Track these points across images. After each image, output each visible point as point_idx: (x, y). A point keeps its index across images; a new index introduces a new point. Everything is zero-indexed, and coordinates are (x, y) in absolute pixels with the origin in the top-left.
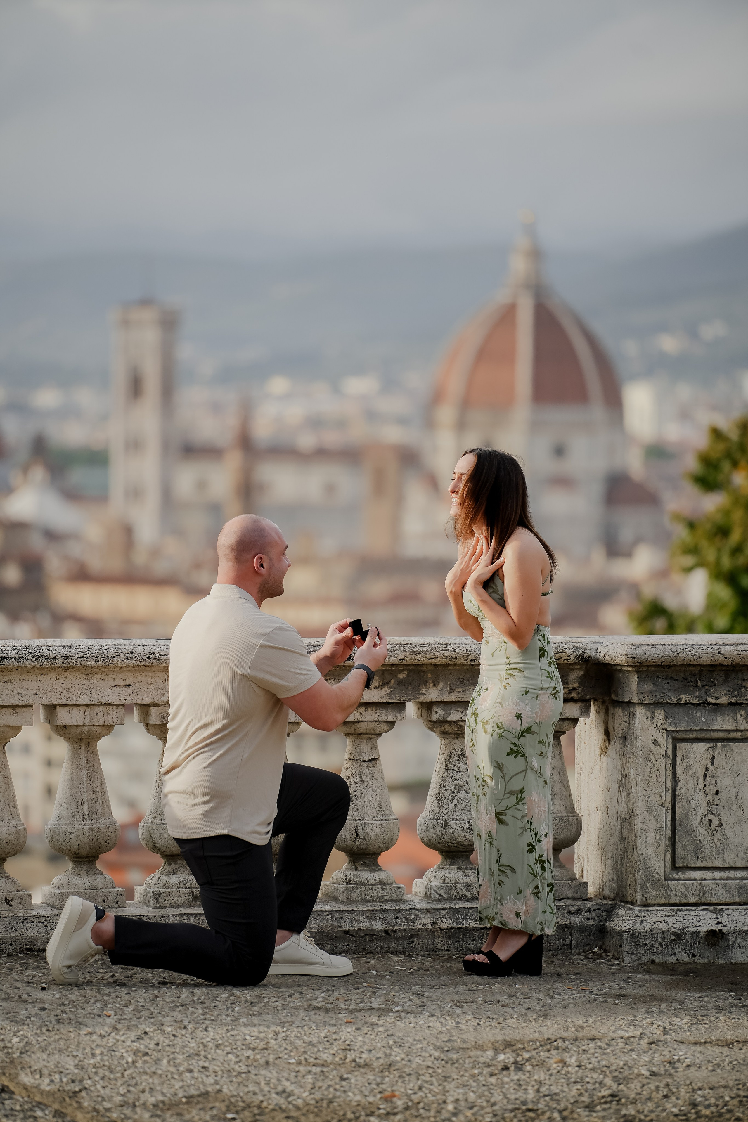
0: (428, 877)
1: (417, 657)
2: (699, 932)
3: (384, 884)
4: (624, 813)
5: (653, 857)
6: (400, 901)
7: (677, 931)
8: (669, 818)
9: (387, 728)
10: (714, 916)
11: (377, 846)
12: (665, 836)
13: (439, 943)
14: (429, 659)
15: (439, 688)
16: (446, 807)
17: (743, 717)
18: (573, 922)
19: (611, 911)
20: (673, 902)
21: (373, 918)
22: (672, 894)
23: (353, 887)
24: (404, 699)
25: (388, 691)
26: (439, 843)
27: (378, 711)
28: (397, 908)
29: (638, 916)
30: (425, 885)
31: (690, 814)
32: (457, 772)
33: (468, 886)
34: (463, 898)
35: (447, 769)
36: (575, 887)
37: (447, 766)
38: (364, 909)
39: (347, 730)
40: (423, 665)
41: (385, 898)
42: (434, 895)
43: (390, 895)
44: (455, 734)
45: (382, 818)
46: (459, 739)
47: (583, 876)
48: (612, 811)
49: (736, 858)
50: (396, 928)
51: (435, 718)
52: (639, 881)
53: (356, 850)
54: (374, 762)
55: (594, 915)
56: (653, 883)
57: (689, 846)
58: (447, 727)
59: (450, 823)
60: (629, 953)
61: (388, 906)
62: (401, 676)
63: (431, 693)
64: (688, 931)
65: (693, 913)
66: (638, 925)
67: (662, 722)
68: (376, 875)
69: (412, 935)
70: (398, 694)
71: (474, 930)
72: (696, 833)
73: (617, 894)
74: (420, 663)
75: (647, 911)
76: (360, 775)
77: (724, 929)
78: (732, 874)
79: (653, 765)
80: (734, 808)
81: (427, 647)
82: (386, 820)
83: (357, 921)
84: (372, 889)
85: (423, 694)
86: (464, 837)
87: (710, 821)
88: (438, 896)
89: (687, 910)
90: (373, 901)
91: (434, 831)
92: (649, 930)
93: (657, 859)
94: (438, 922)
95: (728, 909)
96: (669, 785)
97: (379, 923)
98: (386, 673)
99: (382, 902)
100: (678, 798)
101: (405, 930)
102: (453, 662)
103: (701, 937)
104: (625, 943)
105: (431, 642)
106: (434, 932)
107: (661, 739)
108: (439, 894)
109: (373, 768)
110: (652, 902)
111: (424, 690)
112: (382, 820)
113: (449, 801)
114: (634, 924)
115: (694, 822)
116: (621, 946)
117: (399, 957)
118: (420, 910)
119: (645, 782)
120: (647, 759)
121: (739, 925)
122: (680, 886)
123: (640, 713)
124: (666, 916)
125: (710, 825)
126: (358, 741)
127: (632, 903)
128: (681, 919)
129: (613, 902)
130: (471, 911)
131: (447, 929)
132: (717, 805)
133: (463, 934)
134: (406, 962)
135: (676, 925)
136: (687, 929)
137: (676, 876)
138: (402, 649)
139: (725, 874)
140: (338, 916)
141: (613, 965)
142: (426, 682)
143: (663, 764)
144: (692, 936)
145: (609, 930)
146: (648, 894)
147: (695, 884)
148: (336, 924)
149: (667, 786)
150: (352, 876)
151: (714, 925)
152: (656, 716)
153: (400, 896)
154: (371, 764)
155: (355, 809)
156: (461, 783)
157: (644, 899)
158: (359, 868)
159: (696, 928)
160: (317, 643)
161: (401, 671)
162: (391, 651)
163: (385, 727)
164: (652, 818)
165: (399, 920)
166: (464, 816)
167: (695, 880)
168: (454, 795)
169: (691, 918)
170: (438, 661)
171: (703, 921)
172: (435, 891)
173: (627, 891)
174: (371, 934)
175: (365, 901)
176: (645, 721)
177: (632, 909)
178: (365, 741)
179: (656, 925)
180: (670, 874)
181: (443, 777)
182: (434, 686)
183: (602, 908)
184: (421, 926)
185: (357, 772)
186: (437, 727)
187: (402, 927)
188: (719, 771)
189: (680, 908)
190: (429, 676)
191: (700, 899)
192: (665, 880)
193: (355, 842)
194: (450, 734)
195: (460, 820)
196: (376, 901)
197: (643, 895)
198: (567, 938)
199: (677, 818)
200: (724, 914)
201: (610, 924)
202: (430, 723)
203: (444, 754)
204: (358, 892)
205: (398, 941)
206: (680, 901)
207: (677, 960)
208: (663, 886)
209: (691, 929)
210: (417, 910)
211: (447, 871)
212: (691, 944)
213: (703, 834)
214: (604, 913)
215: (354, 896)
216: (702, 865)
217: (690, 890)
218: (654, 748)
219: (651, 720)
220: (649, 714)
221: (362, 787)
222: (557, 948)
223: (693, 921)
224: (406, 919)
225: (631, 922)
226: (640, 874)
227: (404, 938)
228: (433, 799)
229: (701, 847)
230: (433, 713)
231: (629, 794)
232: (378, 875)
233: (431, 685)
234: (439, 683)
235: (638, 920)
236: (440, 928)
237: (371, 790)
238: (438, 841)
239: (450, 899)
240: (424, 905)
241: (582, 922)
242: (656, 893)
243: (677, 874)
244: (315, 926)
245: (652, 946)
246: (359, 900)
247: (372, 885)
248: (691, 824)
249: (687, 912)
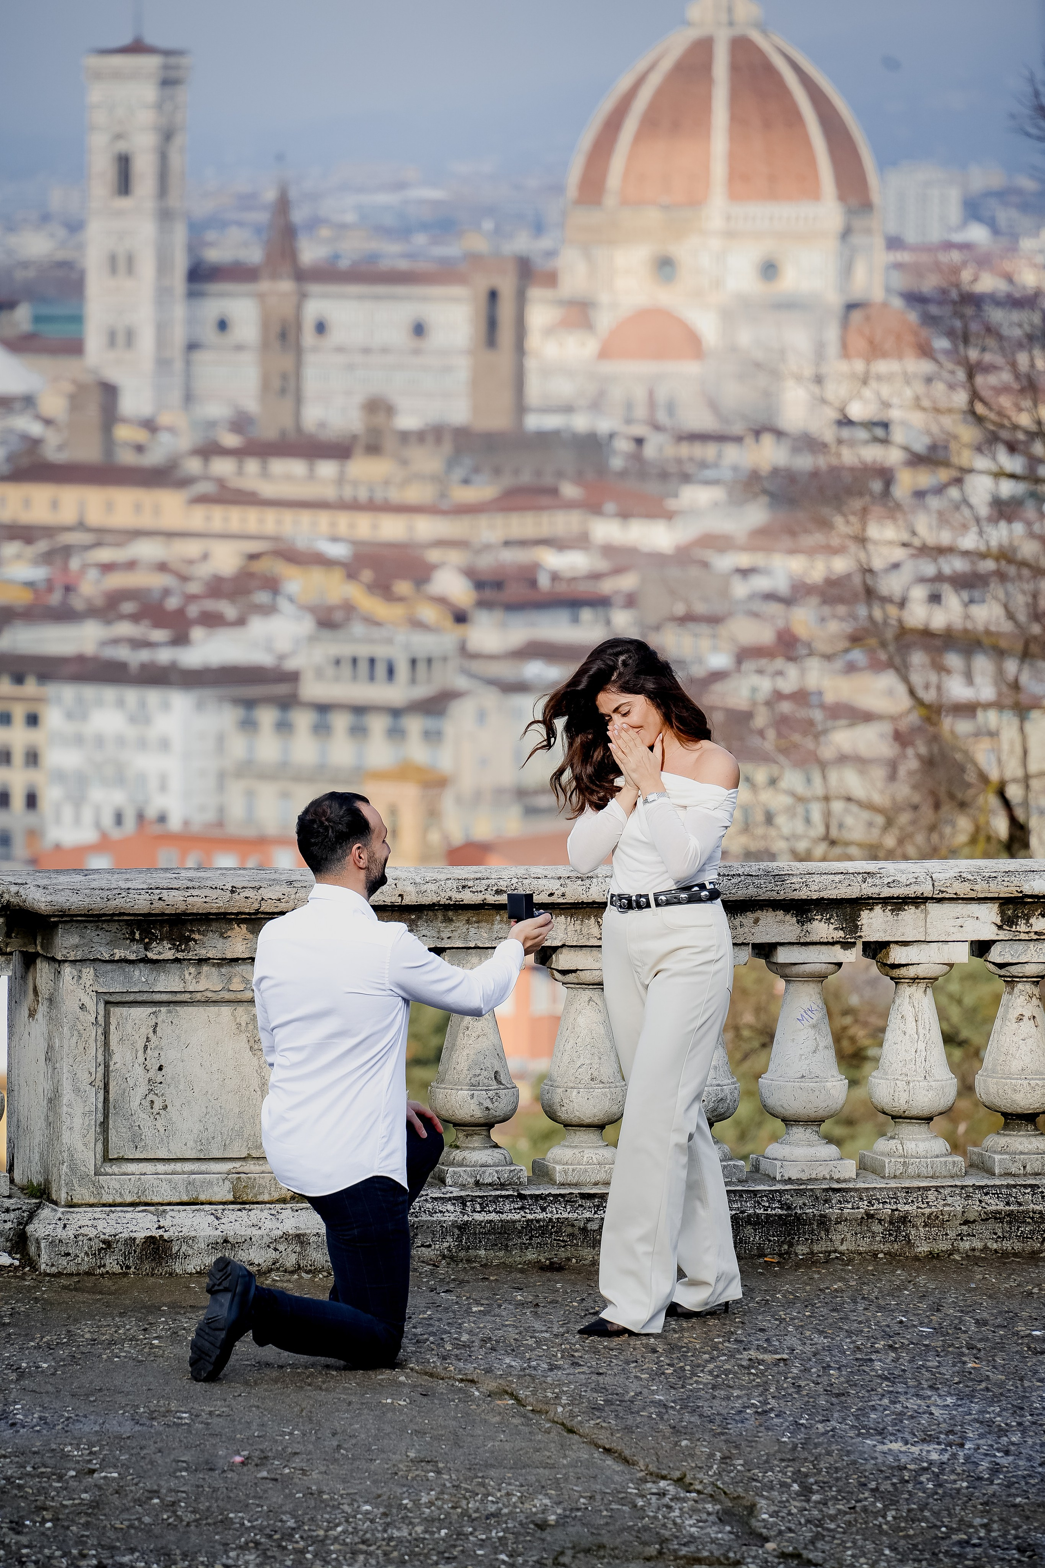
2: (135, 1239)
4: (50, 1091)
5: (80, 1146)
7: (107, 1237)
8: (101, 1099)
10: (155, 1218)
12: (96, 1122)
17: (192, 976)
19: (35, 1211)
20: (104, 1202)
22: (103, 1192)
31: (126, 1094)
49: (185, 1148)
52: (63, 1177)
55: (13, 1216)
56: (82, 1179)
57: (126, 1133)
64: (122, 1238)
65: (128, 1215)
67: (91, 982)
72: (134, 1118)
75: (72, 1212)
77: (166, 1236)
78: (178, 1166)
79: (80, 1035)
80: (181, 1087)
87: (152, 1102)
89: (122, 1211)
92: (74, 1237)
93: (85, 1150)
95: (173, 1210)
96: (101, 1058)
100: (112, 1075)
103: (137, 1245)
104: (45, 1252)
107: (90, 1004)
110: (80, 1202)
114: (55, 1229)
115: (131, 1103)
119: (69, 1056)
120: (73, 1028)
121: (184, 1229)
122: (114, 1182)
123: (68, 971)
124: (94, 1219)
125: (152, 1108)
127: (55, 1203)
128: (113, 1222)
129: (37, 1201)
132: (161, 1083)
135: (107, 1231)
136: (120, 1235)
137: (109, 1170)
139: (171, 1167)
143: (93, 1034)
144: (127, 1244)
145: (29, 1234)
146: (74, 1192)
147: (133, 1179)
149: (98, 1061)
151: (154, 1230)
152: (84, 976)
157: (69, 1198)
159: (131, 1234)
164: (80, 1100)
167: (134, 1174)
169: (126, 1221)
171: (141, 1225)
173: (51, 1188)
176: (71, 982)
177: (55, 1210)
179: (82, 1231)
180: (102, 1167)
183: (24, 1208)
188: (164, 1042)
189: (113, 1209)
191: (138, 1197)
192: (95, 1174)
197: (69, 1193)
199: (111, 1100)
200: (167, 1216)
201: (30, 1228)
206: (113, 1200)
207: (107, 1272)
208: (94, 1182)
209: (125, 1235)
212: (126, 1253)
213: (143, 1118)
214: (26, 1214)
216: (143, 1156)
217: (126, 1187)
218: (81, 1014)
219: (78, 981)
220: (75, 973)
223: (128, 1225)
225: (51, 1227)
226: (64, 1168)
229: (141, 1135)
231: (54, 1069)
235: (60, 1224)
242: (84, 1191)
243: (111, 1167)
245: (76, 1256)
248: (127, 1106)
249: (122, 1214)
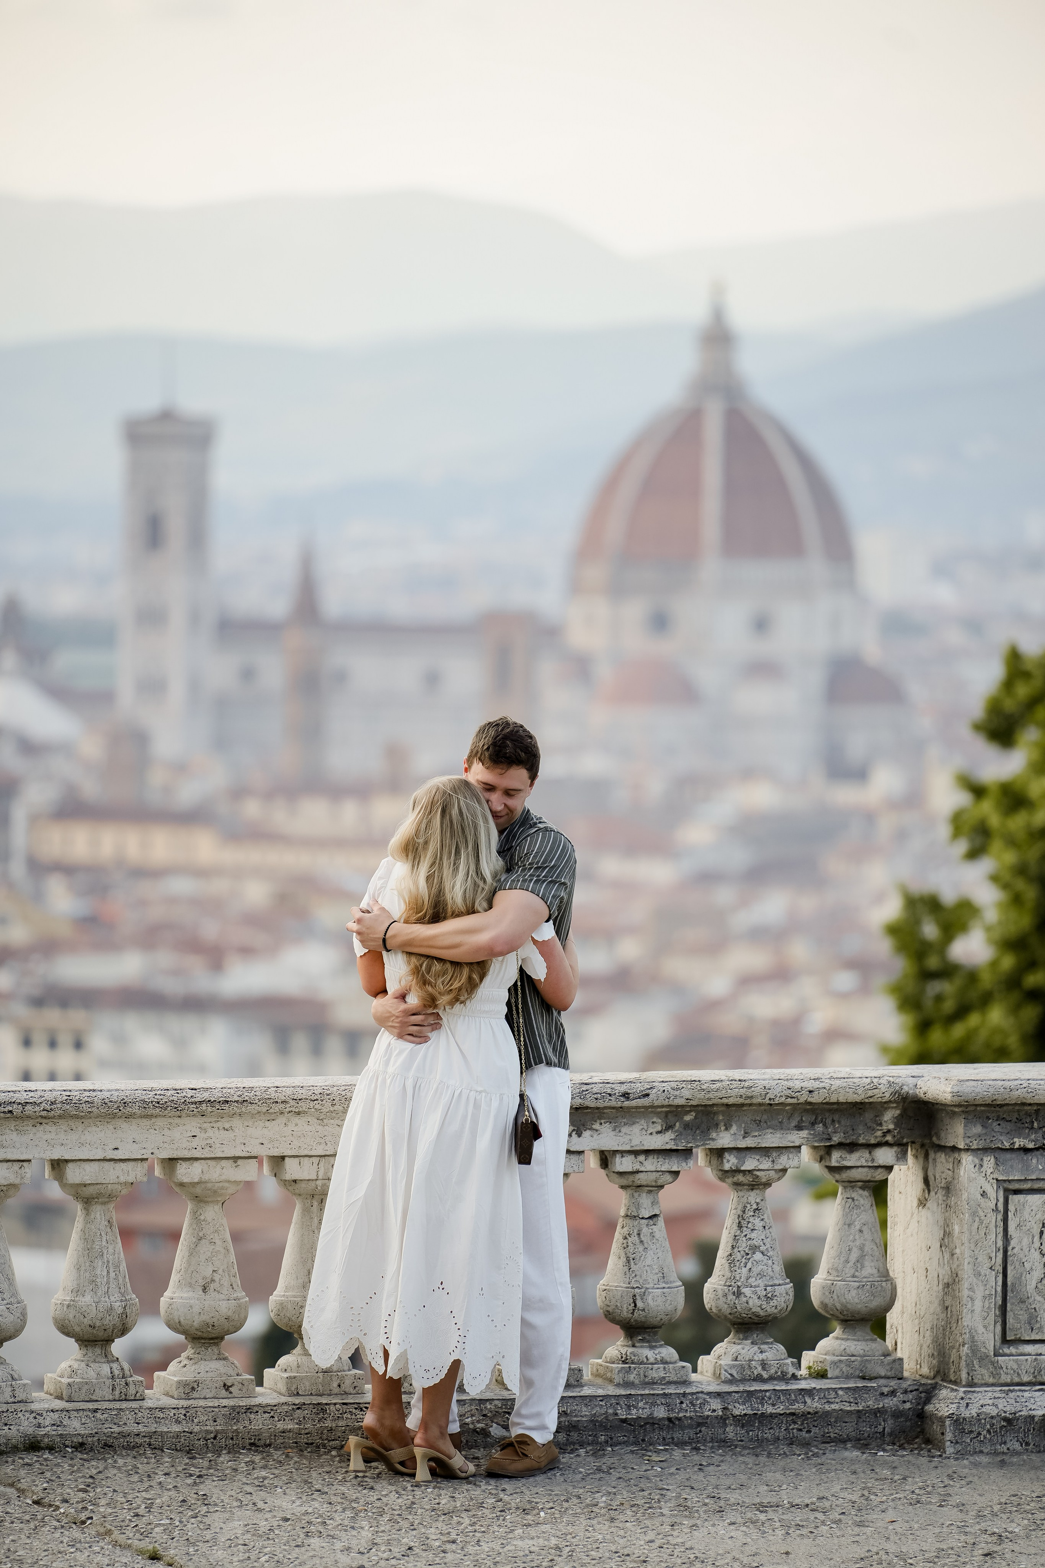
0: (717, 1354)
1: (707, 1096)
2: (1034, 1416)
3: (667, 1363)
4: (947, 1277)
5: (981, 1329)
6: (685, 1383)
7: (1008, 1415)
8: (1000, 1283)
9: (671, 1180)
11: (658, 1319)
12: (995, 1304)
13: (731, 1432)
14: (721, 1099)
15: (732, 1132)
16: (739, 1271)
18: (886, 1405)
19: (931, 1392)
20: (1003, 1382)
21: (653, 1404)
22: (1002, 1372)
23: (630, 1367)
24: (690, 1145)
25: (673, 1136)
26: (730, 1314)
27: (661, 1159)
28: (682, 1392)
29: (962, 1398)
30: (713, 1363)
31: (1023, 1278)
32: (752, 1230)
33: (764, 1365)
34: (759, 1379)
35: (740, 1226)
36: (888, 1364)
37: (740, 1222)
38: (643, 1392)
39: (624, 1182)
40: (713, 1105)
41: (667, 1379)
42: (725, 1375)
43: (673, 1376)
44: (749, 1185)
45: (664, 1285)
46: (755, 1191)
47: (896, 1349)
48: (933, 1274)
50: (681, 1415)
51: (727, 1167)
52: (964, 1358)
53: (634, 1323)
54: (655, 1219)
55: (911, 1397)
56: (981, 1360)
57: (1021, 1315)
58: (740, 1178)
59: (744, 1290)
60: (952, 1442)
61: (671, 1390)
62: (688, 1118)
63: (723, 1138)
64: (1021, 1416)
65: (1026, 1394)
66: (962, 1409)
67: (992, 1170)
68: (657, 1352)
69: (701, 1422)
70: (684, 1139)
71: (771, 1416)
72: (1031, 1300)
73: (938, 1372)
74: (710, 1103)
75: (974, 1392)
76: (639, 1234)
79: (981, 1222)
81: (718, 1085)
82: (669, 1288)
83: (636, 1408)
84: (652, 1369)
85: (713, 1140)
86: (760, 1306)
88: (729, 1376)
89: (1020, 1390)
90: (654, 1383)
91: (724, 1299)
92: (976, 1415)
93: (985, 1332)
94: (730, 1407)
96: (1000, 1244)
97: (662, 1408)
98: (670, 1114)
99: (664, 1384)
100: (1010, 1259)
101: (691, 1418)
102: (748, 1101)
103: (1036, 1423)
104: (948, 1430)
105: (723, 1078)
106: (725, 1420)
107: (991, 1191)
108: (730, 1374)
109: (654, 1226)
110: (980, 1382)
111: (714, 1135)
112: (664, 1288)
113: (742, 1264)
114: (958, 1408)
115: (1028, 1287)
116: (943, 1434)
117: (685, 1450)
118: (709, 1394)
119: (971, 1241)
120: (974, 1214)
122: (1012, 1362)
123: (967, 1160)
124: (995, 1398)
126: (636, 1195)
127: (955, 1383)
128: (1013, 1401)
129: (933, 1382)
130: (768, 1394)
131: (740, 1416)
133: (759, 1422)
134: (693, 1455)
135: (1008, 1409)
136: (1020, 1413)
137: (1006, 1351)
138: (689, 1087)
140: (613, 1401)
141: (933, 1457)
142: (717, 1125)
143: (993, 1220)
144: (1025, 1422)
145: (928, 1414)
146: (975, 1373)
147: (1030, 1360)
148: (611, 1411)
149: (998, 1246)
150: (628, 1354)
152: (985, 1163)
153: (684, 1378)
154: (651, 1222)
155: (634, 1275)
156: (756, 1243)
157: (970, 1378)
158: (637, 1344)
159: (1031, 1412)
160: (590, 1081)
161: (687, 1113)
162: (677, 1089)
163: (668, 1177)
164: (980, 1283)
165: (684, 1406)
166: (760, 1281)
167: (1030, 1355)
168: (748, 1257)
169: (1025, 1400)
170: (731, 1101)
171: (1039, 1404)
172: (726, 1371)
173: (949, 1369)
174: (652, 1423)
175: (646, 1384)
176: (973, 1170)
177: (956, 1390)
178: (644, 1194)
179: (984, 1409)
180: (1000, 1348)
181: (735, 1236)
182: (726, 1129)
183: (921, 1389)
184: (709, 1413)
185: (636, 1232)
186: (728, 1178)
187: (688, 1415)
189: (1012, 1388)
190: (721, 1118)
191: (1035, 1377)
192: (995, 1355)
193: (633, 1313)
194: (744, 1185)
195: (755, 1287)
196: (656, 1383)
197: (968, 1374)
198: (880, 1425)
199: (1009, 1283)
201: (929, 1408)
202: (721, 1173)
203: (736, 1209)
204: (635, 1372)
205: (683, 1430)
206: (1012, 1380)
207: (1008, 1449)
208: (993, 1363)
209: (1023, 1413)
210: (705, 1394)
211: (740, 1347)
212: (1024, 1430)
213: (1039, 1301)
214: (923, 1395)
215: (632, 1377)
216: (1038, 1337)
217: (1023, 1367)
218: (982, 1201)
219: (979, 1169)
220: (977, 1161)
221: (641, 1248)
222: (869, 1437)
223: (1026, 1404)
224: (693, 1405)
225: (954, 1406)
226: (964, 1349)
227: (690, 1427)
228: (724, 1261)
229: (1036, 1317)
230: (725, 1161)
231: (953, 1255)
232: (659, 1353)
233: (723, 1128)
234: (731, 1126)
235: (964, 1403)
236: (732, 1414)
237: (652, 1253)
238: (729, 1311)
239: (743, 1380)
240: (713, 1388)
241: (897, 1405)
242: (984, 1371)
243: (1009, 1348)
244: (587, 1413)
245: (979, 1434)
246: (637, 1382)
247: (652, 1364)
248: (1023, 1290)
249: (1019, 1393)
